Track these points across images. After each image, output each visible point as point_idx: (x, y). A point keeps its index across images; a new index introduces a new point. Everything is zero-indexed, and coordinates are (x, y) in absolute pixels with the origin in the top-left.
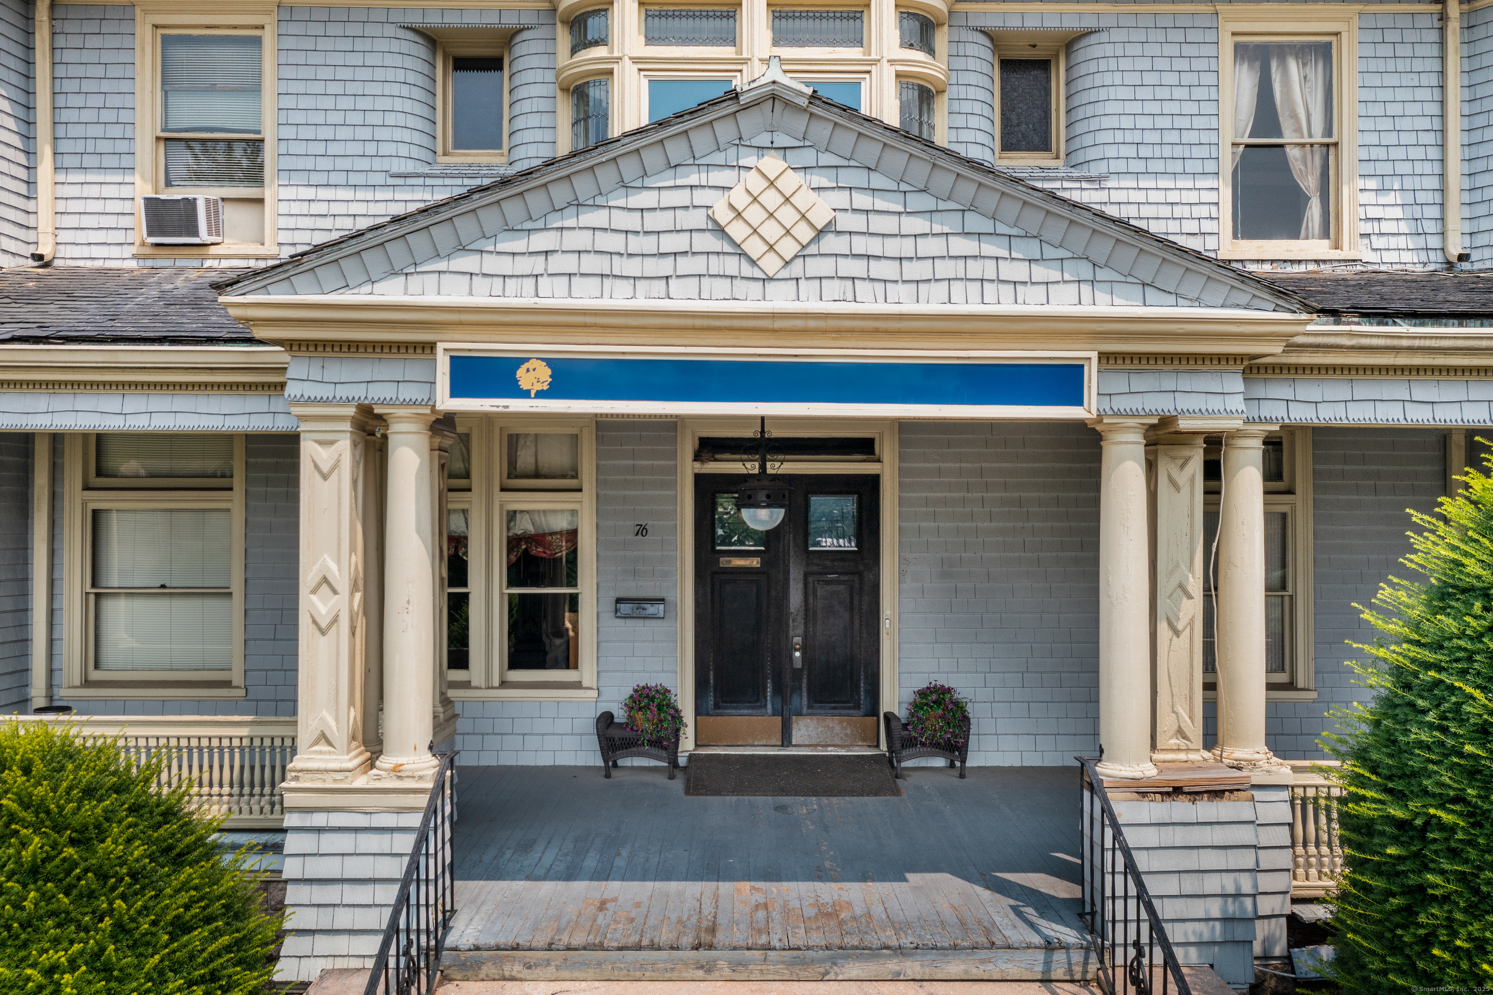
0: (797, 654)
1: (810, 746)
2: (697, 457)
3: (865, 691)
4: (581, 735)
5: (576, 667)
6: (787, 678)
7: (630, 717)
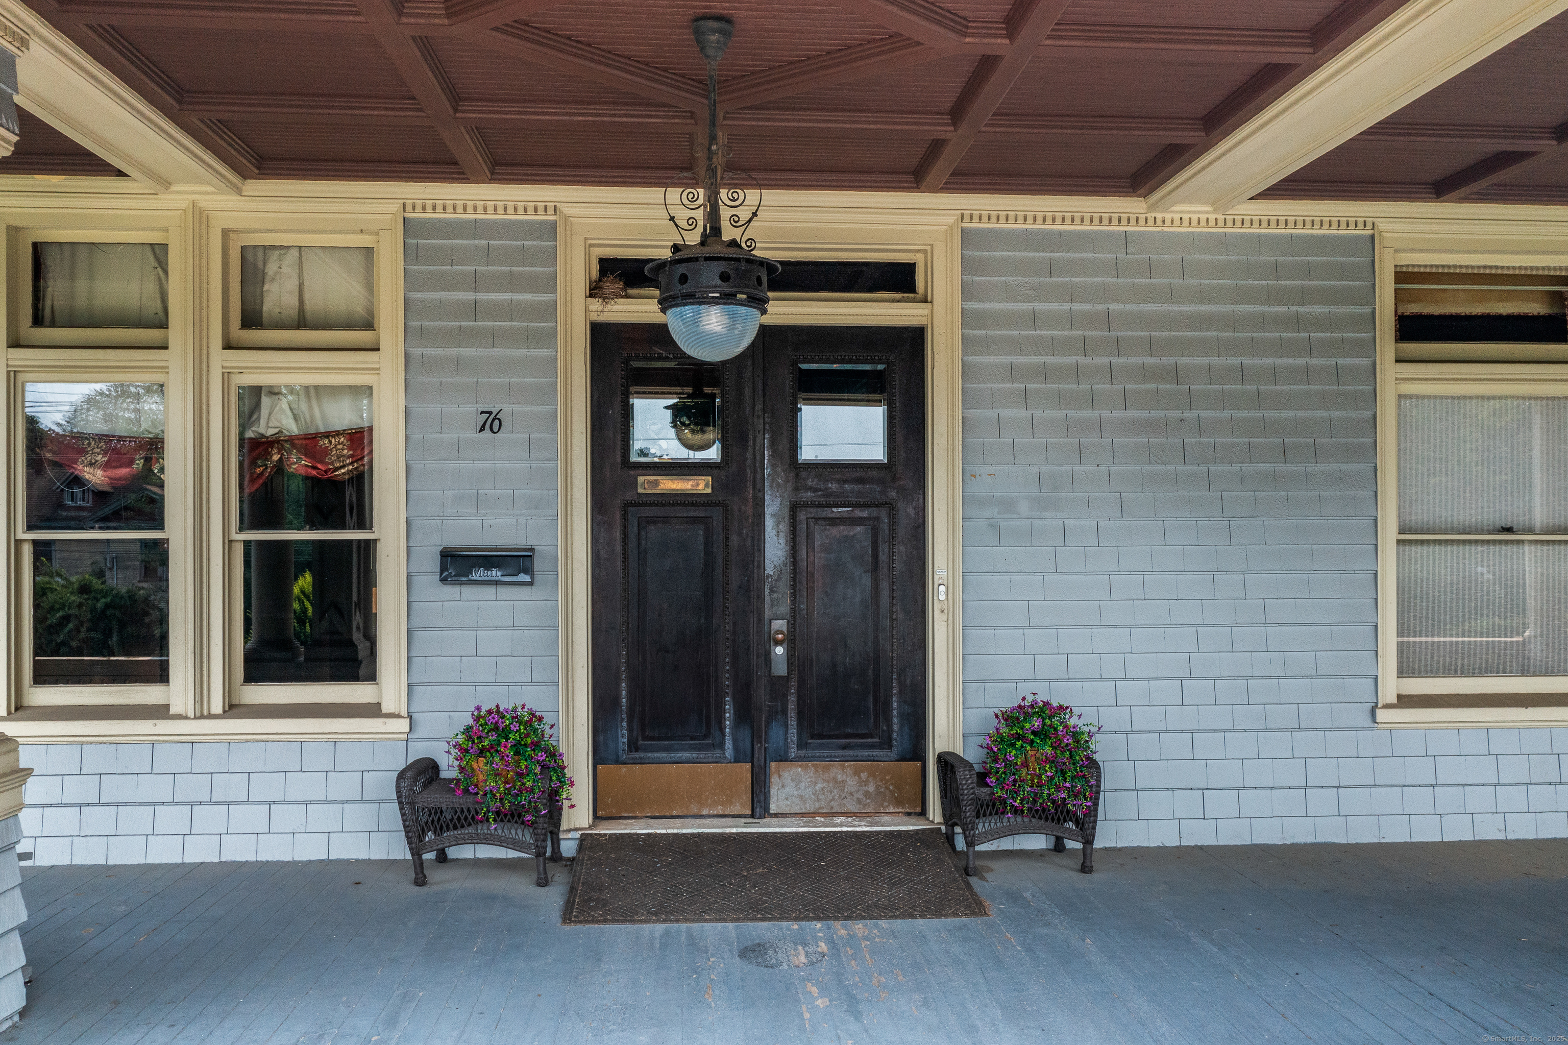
0: (779, 650)
1: (803, 815)
2: (595, 290)
3: (901, 715)
4: (379, 802)
5: (372, 677)
6: (761, 695)
7: (462, 769)
